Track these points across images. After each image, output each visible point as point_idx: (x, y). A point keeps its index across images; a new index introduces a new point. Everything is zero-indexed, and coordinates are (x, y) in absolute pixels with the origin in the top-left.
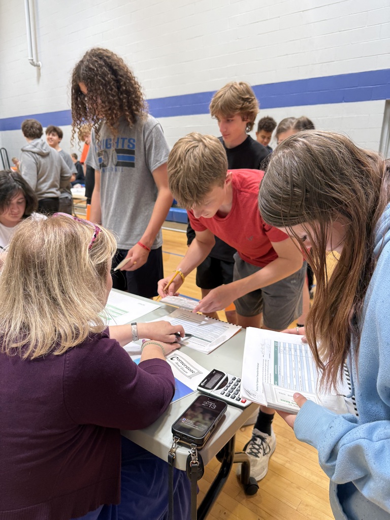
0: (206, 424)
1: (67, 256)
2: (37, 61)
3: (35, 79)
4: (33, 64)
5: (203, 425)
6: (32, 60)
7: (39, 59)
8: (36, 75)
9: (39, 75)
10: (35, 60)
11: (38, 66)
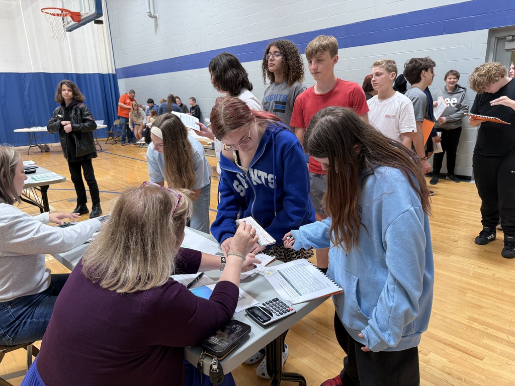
0: (228, 342)
1: (160, 220)
2: (155, 13)
3: (153, 29)
4: (151, 16)
5: (225, 343)
6: (150, 12)
7: (156, 11)
8: (154, 26)
9: (156, 26)
10: (152, 13)
11: (155, 17)
